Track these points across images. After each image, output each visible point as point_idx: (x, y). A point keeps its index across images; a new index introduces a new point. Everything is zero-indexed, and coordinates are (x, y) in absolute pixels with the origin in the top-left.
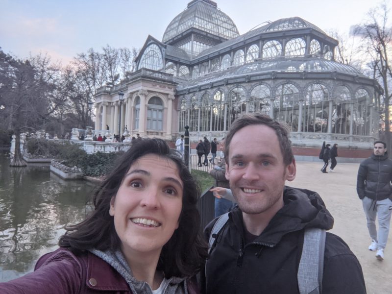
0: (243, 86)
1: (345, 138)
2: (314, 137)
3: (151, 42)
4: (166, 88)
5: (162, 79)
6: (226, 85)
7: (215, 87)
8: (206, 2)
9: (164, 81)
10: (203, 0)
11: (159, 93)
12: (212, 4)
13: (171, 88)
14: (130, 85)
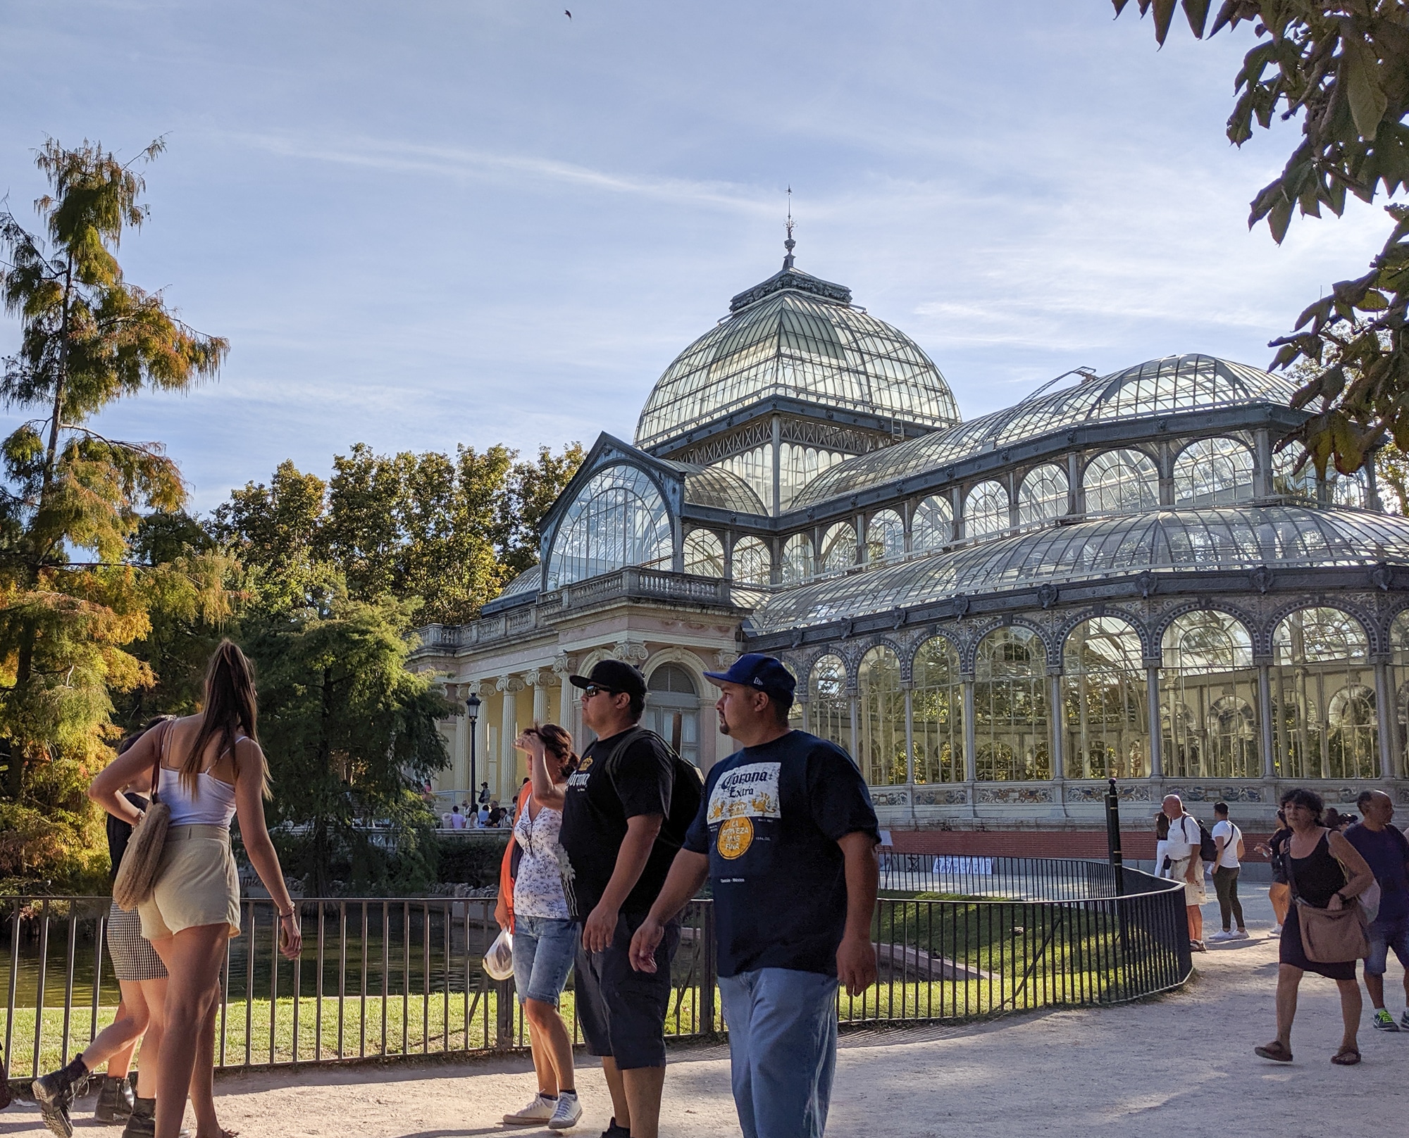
0: (1031, 622)
3: (613, 456)
4: (713, 632)
5: (694, 599)
6: (964, 617)
7: (919, 623)
8: (810, 290)
9: (702, 604)
10: (797, 287)
11: (686, 648)
12: (830, 296)
13: (727, 630)
14: (569, 625)
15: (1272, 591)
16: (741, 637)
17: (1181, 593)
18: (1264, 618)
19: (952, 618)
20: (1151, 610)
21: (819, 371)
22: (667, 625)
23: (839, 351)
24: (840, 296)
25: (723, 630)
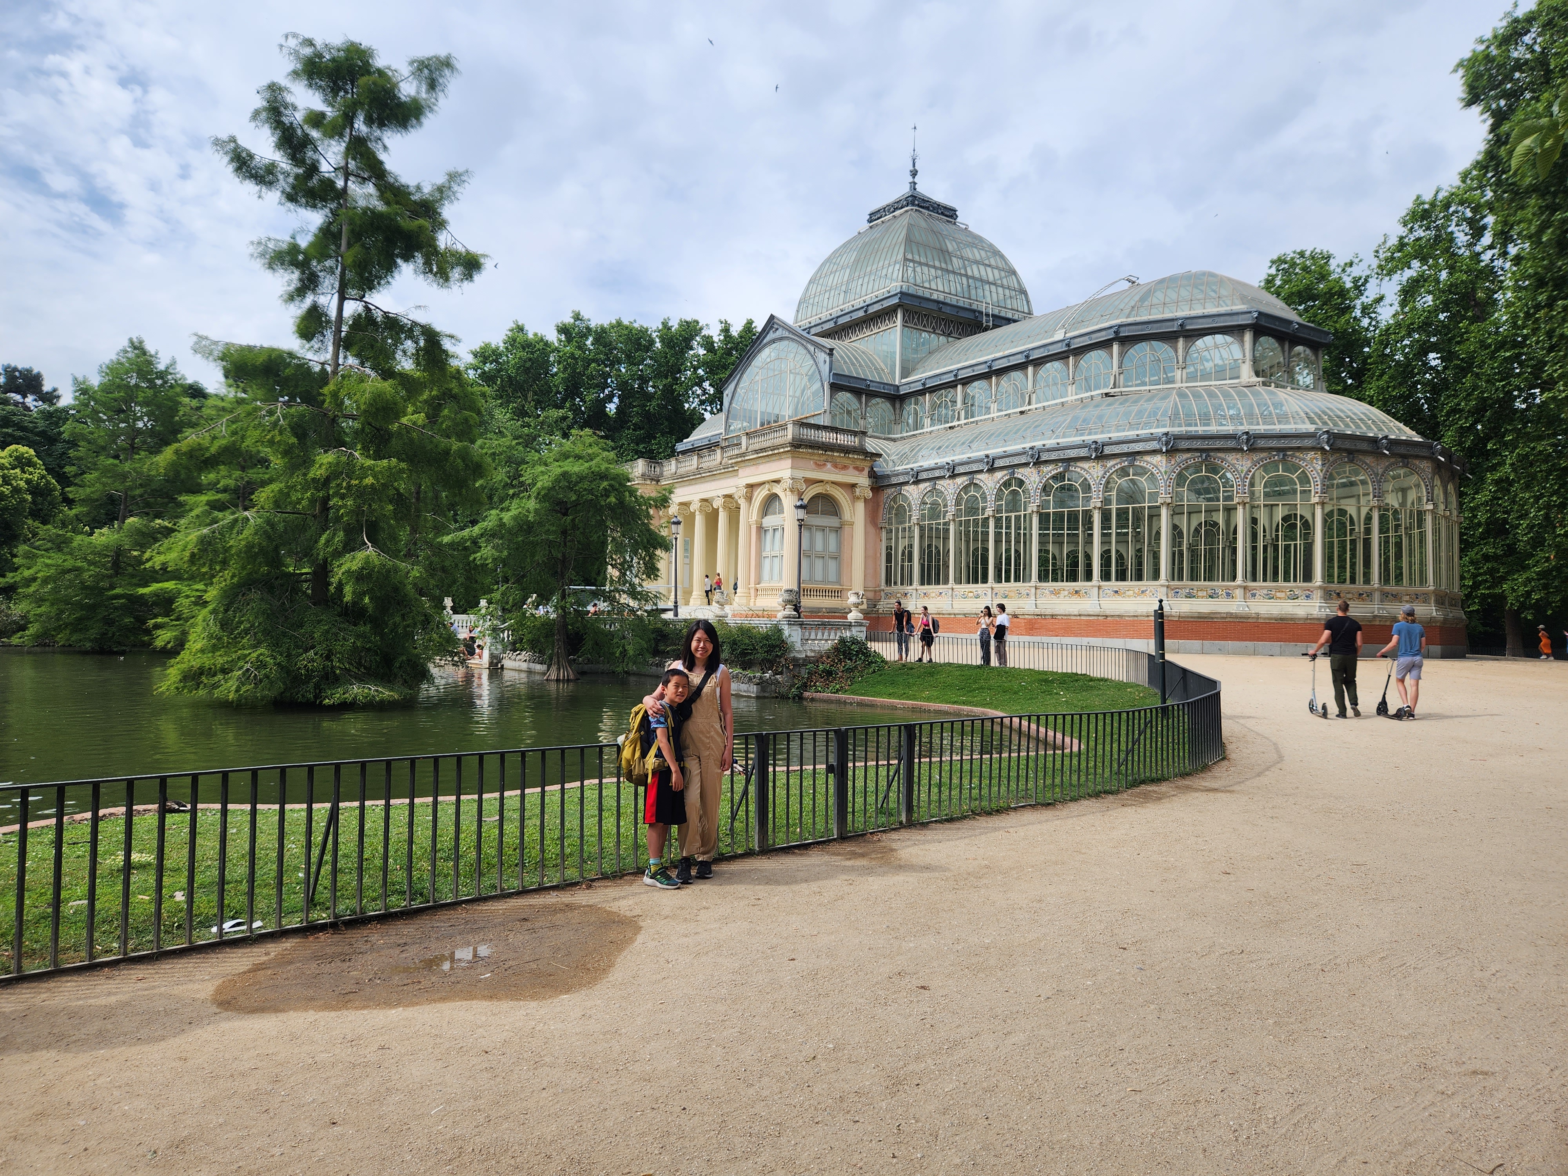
0: (1082, 468)
1: (1360, 595)
2: (1278, 594)
3: (779, 334)
4: (851, 471)
5: (839, 445)
6: (1035, 464)
7: (1002, 468)
8: (927, 208)
9: (846, 450)
10: (918, 205)
11: (833, 483)
12: (942, 214)
13: (863, 469)
14: (747, 463)
15: (1252, 449)
16: (873, 475)
17: (1188, 450)
18: (1245, 470)
19: (1026, 465)
20: (1168, 461)
21: (933, 271)
22: (820, 466)
23: (947, 257)
24: (949, 213)
25: (860, 470)
